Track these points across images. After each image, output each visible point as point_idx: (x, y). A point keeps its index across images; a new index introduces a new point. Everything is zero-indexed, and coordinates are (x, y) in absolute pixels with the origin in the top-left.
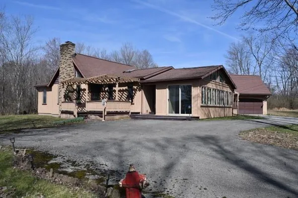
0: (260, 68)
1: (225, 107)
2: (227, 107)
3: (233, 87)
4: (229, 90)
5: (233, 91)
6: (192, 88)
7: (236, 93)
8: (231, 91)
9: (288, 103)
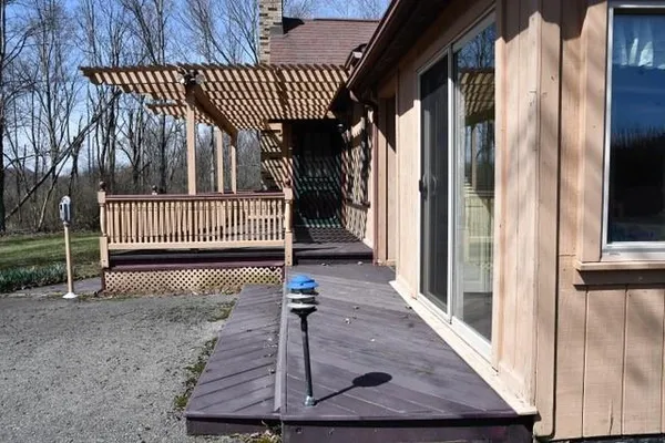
6: (499, 45)
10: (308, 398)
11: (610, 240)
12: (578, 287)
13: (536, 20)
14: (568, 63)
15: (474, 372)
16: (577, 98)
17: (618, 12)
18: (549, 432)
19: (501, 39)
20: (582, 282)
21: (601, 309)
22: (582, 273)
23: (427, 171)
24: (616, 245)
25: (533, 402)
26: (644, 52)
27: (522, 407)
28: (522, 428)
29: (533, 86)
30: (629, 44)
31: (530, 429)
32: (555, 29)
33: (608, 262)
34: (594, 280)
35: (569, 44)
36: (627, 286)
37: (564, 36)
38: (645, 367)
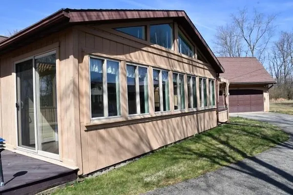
0: (252, 53)
1: (198, 112)
2: (204, 111)
3: (217, 69)
4: (208, 75)
5: (217, 77)
6: (57, 61)
7: (223, 80)
8: (212, 77)
9: (286, 93)
10: (2, 183)
11: (92, 117)
12: (85, 131)
13: (71, 57)
14: (80, 70)
15: (54, 164)
16: (82, 79)
17: (91, 58)
18: (81, 174)
19: (58, 60)
20: (86, 129)
21: (91, 136)
22: (86, 127)
23: (19, 100)
24: (93, 118)
25: (77, 165)
26: (96, 68)
27: (74, 168)
28: (75, 174)
29: (72, 75)
30: (93, 66)
31: (77, 174)
32: (76, 60)
33: (92, 123)
34: (90, 128)
35: (80, 64)
36: (96, 129)
37: (79, 62)
38: (102, 149)
